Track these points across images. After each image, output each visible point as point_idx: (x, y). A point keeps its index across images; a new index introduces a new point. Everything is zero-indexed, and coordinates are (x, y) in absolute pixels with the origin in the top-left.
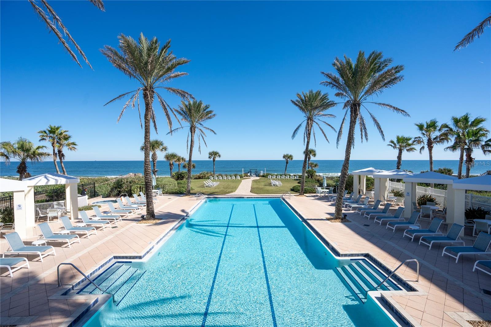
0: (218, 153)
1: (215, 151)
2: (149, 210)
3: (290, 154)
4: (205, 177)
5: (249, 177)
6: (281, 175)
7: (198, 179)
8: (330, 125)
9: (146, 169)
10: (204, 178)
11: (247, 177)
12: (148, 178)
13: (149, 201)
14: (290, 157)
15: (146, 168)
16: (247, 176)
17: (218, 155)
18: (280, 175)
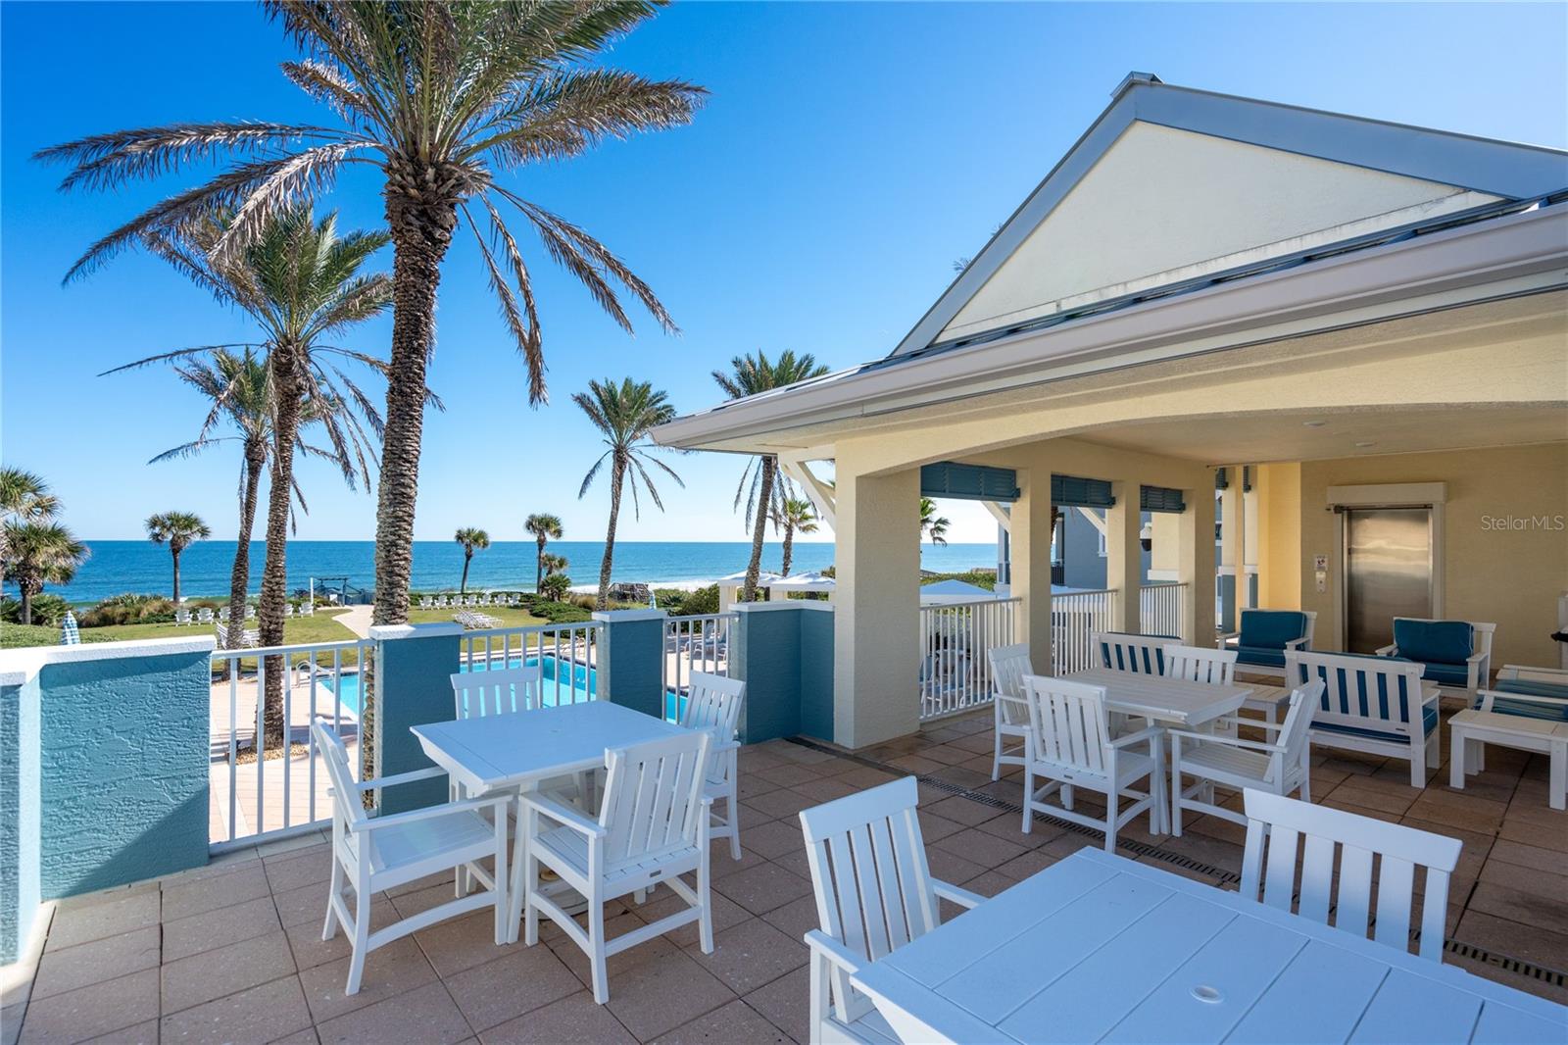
0: (196, 521)
1: (183, 510)
2: (272, 719)
3: (478, 529)
4: (138, 615)
5: (333, 608)
6: (435, 597)
7: (97, 626)
8: (668, 470)
9: (274, 591)
10: (131, 618)
11: (327, 608)
12: (277, 618)
13: (271, 691)
14: (479, 538)
15: (275, 588)
16: (324, 605)
17: (195, 529)
18: (446, 595)
